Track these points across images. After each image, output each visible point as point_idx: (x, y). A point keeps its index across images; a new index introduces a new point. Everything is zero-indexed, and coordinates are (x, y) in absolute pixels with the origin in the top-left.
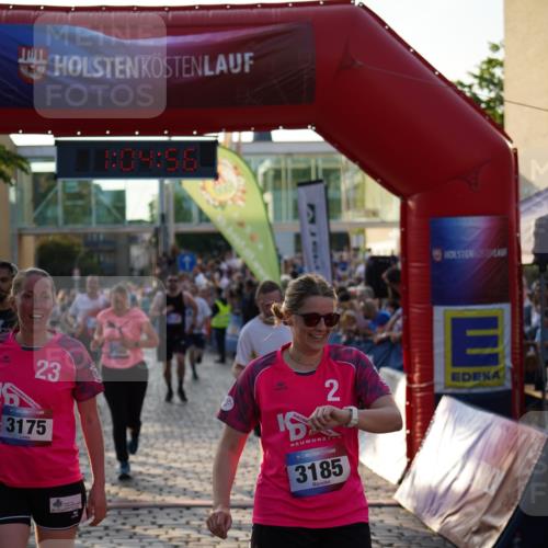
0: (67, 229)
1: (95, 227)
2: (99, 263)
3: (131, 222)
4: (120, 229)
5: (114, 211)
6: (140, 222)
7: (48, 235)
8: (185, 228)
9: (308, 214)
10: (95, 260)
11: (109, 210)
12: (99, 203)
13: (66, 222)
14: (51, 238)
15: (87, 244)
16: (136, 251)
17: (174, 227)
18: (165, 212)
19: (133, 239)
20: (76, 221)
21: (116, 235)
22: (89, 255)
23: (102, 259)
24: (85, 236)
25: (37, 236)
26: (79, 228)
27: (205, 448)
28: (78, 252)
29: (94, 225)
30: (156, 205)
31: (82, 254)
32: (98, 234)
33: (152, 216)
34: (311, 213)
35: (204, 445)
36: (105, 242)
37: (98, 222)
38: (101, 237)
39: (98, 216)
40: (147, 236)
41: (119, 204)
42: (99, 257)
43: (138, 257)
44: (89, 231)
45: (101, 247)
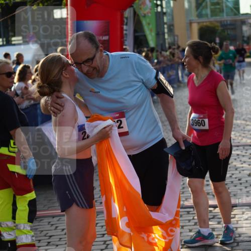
0: (213, 19)
1: (226, 17)
2: (228, 34)
3: (243, 14)
4: (237, 18)
5: (234, 10)
6: (247, 14)
7: (203, 22)
10: (226, 33)
11: (232, 9)
12: (227, 6)
13: (212, 16)
14: (205, 24)
15: (222, 26)
16: (245, 28)
19: (243, 22)
20: (216, 15)
21: (236, 21)
22: (223, 31)
23: (229, 32)
24: (221, 22)
25: (198, 23)
26: (218, 18)
28: (218, 30)
31: (219, 31)
32: (227, 21)
36: (230, 25)
37: (227, 15)
38: (229, 22)
39: (227, 13)
41: (237, 6)
42: (228, 32)
43: (246, 31)
44: (223, 19)
45: (229, 27)
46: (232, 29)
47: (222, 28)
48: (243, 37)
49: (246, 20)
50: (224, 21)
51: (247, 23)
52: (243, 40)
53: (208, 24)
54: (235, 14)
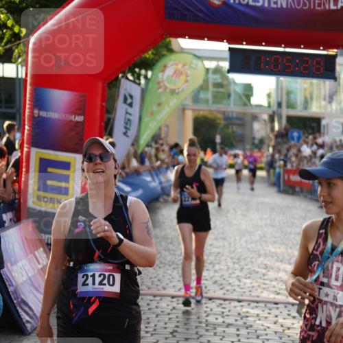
0: (214, 107)
1: (233, 107)
2: (233, 132)
4: (249, 110)
5: (244, 97)
6: (260, 106)
7: (199, 110)
8: (292, 113)
10: (230, 130)
11: (240, 96)
12: (235, 91)
13: (214, 102)
14: (201, 113)
15: (225, 119)
16: (256, 126)
17: (285, 112)
18: (280, 101)
19: (255, 118)
20: (218, 102)
21: (244, 114)
22: (227, 126)
23: (235, 129)
24: (224, 113)
25: (194, 110)
26: (222, 107)
28: (219, 124)
30: (273, 95)
31: (221, 126)
32: (232, 112)
33: (269, 103)
36: (237, 118)
37: (235, 105)
38: (235, 115)
39: (234, 101)
40: (265, 117)
41: (250, 93)
42: (233, 128)
43: (258, 131)
44: (228, 110)
45: (235, 121)
46: (239, 125)
47: (225, 122)
48: (254, 138)
49: (259, 115)
50: (229, 112)
51: (260, 119)
52: (253, 144)
53: (206, 114)
54: (245, 105)
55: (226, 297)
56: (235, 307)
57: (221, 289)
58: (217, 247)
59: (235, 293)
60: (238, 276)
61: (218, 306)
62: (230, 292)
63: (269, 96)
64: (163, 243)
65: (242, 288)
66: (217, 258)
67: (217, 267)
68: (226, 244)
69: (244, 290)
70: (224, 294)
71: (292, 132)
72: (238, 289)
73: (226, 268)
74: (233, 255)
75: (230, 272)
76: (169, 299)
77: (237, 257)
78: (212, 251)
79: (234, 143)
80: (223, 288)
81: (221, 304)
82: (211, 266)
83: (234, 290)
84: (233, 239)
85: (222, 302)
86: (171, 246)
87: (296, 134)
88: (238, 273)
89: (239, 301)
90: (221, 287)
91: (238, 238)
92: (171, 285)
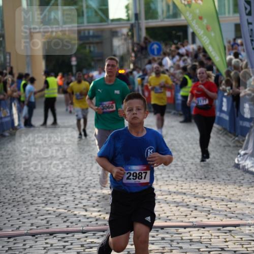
2: (90, 51)
3: (113, 20)
4: (104, 26)
5: (100, 13)
6: (119, 20)
8: (153, 23)
9: (246, 9)
10: (87, 50)
11: (96, 12)
12: (88, 7)
15: (81, 38)
16: (116, 42)
17: (144, 23)
18: (138, 12)
19: (114, 33)
21: (102, 31)
22: (83, 46)
23: (92, 49)
24: (79, 32)
27: (173, 184)
29: (86, 24)
30: (131, 7)
32: (89, 30)
33: (128, 16)
34: (248, 7)
35: (172, 182)
36: (94, 36)
37: (88, 22)
38: (91, 33)
39: (88, 17)
40: (125, 31)
41: (104, 7)
42: (90, 47)
43: (119, 47)
44: (82, 28)
45: (91, 40)
46: (97, 43)
47: (81, 42)
49: (118, 30)
50: (84, 30)
51: (119, 34)
54: (102, 21)
55: (70, 229)
56: (78, 239)
57: (65, 222)
58: (64, 178)
59: (80, 224)
60: (84, 206)
61: (59, 241)
62: (74, 224)
63: (127, 7)
64: (4, 181)
65: (88, 218)
66: (64, 189)
67: (62, 199)
68: (75, 173)
69: (90, 220)
70: (68, 227)
71: (153, 45)
72: (83, 220)
73: (72, 198)
74: (81, 184)
75: (76, 202)
76: (6, 239)
77: (86, 185)
78: (59, 182)
79: (93, 64)
80: (68, 220)
81: (63, 238)
82: (56, 198)
83: (80, 221)
84: (83, 167)
85: (64, 235)
86: (13, 183)
87: (155, 46)
88: (85, 202)
89: (84, 232)
90: (65, 219)
91: (89, 165)
92: (9, 224)
